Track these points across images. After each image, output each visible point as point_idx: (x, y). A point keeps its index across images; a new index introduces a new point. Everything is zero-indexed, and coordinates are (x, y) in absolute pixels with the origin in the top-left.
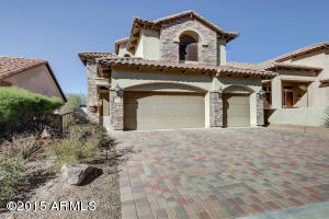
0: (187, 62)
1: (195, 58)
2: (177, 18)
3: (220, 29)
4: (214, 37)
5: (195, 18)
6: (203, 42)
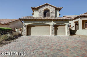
0: (46, 17)
1: (49, 16)
2: (43, 6)
3: (56, 7)
4: (54, 9)
5: (48, 5)
6: (51, 11)
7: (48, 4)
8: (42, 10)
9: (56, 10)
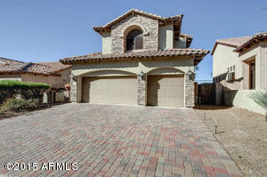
4: (156, 25)
6: (145, 33)
7: (137, 10)
8: (121, 31)
9: (160, 25)
